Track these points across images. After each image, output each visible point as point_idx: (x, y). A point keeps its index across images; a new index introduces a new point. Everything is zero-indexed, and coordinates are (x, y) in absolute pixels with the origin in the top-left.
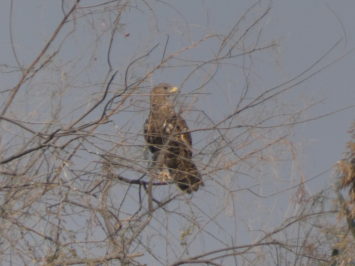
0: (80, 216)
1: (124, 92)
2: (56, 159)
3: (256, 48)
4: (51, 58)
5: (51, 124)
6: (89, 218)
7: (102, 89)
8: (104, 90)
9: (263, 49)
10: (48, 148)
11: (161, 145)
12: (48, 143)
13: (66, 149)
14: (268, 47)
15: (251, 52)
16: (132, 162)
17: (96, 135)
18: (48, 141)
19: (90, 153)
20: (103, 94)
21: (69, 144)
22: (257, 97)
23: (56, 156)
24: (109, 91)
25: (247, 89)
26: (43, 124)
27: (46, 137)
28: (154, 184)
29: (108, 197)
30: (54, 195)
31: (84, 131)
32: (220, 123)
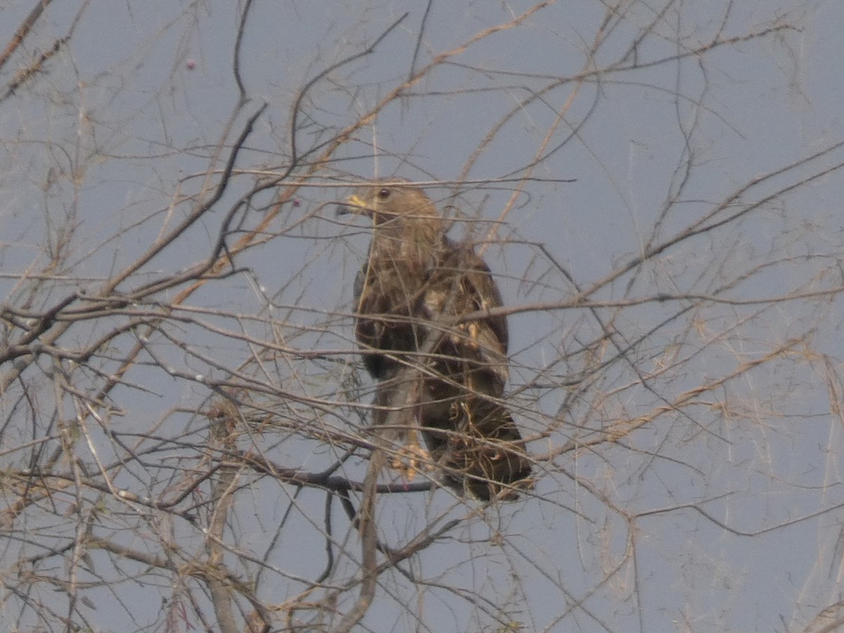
0: (141, 584)
1: (287, 175)
2: (63, 396)
3: (723, 37)
4: (44, 58)
5: (42, 280)
6: (168, 594)
7: (212, 165)
8: (222, 168)
9: (746, 39)
10: (36, 359)
11: (411, 353)
12: (36, 343)
13: (94, 362)
14: (763, 34)
15: (704, 50)
16: (313, 407)
17: (195, 317)
18: (34, 336)
19: (174, 375)
20: (218, 179)
21: (105, 345)
22: (722, 200)
23: (62, 387)
24: (234, 170)
25: (688, 172)
26: (20, 277)
27: (29, 322)
28: (382, 490)
29: (227, 528)
30: (55, 513)
31: (156, 304)
32: (599, 287)
